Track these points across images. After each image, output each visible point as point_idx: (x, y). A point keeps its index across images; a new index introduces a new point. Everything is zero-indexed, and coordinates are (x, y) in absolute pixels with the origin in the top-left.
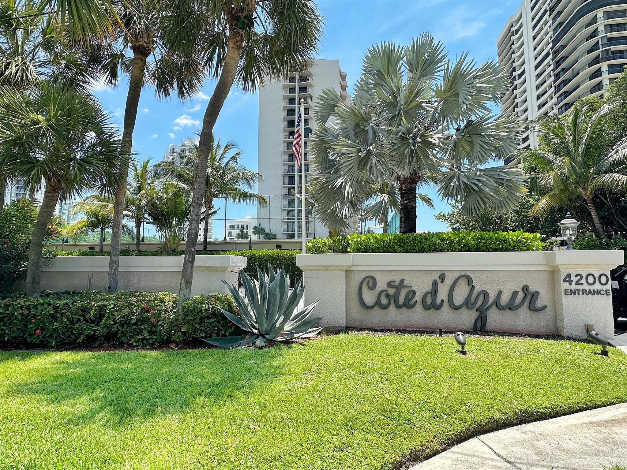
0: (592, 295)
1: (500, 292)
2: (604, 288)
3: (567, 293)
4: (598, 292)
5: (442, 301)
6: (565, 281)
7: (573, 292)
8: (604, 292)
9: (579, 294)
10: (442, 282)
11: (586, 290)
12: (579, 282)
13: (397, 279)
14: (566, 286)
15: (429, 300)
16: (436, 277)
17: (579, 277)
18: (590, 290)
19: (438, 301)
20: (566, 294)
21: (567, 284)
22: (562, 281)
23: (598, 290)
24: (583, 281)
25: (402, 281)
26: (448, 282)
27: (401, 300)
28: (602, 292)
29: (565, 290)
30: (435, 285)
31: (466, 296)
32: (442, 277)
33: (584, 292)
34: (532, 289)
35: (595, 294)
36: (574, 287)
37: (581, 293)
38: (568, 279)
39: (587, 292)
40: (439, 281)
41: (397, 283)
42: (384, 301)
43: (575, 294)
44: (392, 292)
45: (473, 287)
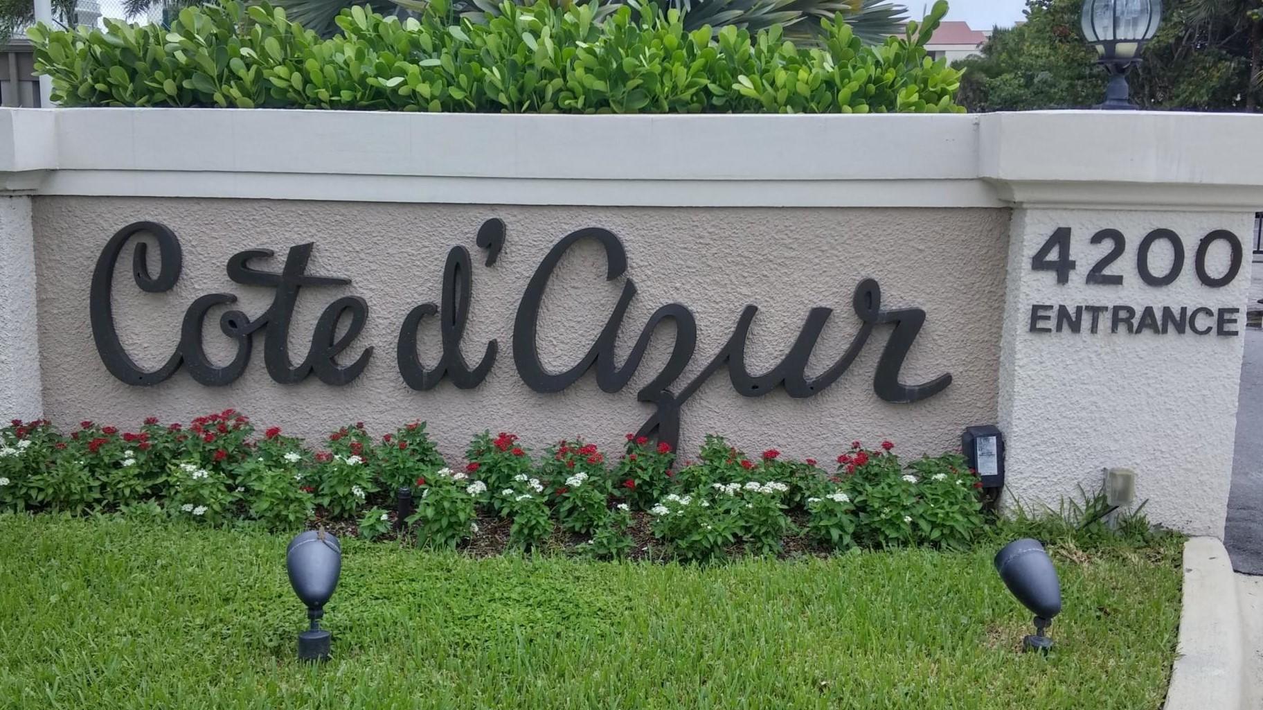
0: (1156, 331)
1: (751, 315)
2: (1216, 299)
3: (1040, 325)
4: (1180, 322)
5: (493, 347)
6: (1039, 263)
7: (1069, 320)
8: (1212, 322)
9: (1094, 329)
10: (490, 262)
11: (1131, 311)
12: (1107, 271)
13: (280, 242)
14: (1040, 289)
15: (430, 354)
16: (465, 234)
17: (1107, 246)
18: (1149, 311)
19: (473, 355)
20: (1033, 329)
21: (1050, 277)
22: (1026, 264)
23: (1184, 310)
24: (1125, 265)
26: (521, 261)
27: (299, 349)
28: (1202, 322)
29: (1035, 308)
30: (458, 272)
31: (598, 332)
33: (1122, 318)
34: (893, 299)
35: (1171, 328)
36: (1077, 293)
37: (1105, 321)
38: (1053, 256)
39: (1135, 322)
40: (477, 255)
41: (277, 266)
42: (218, 350)
43: (1075, 327)
44: (254, 305)
45: (629, 292)
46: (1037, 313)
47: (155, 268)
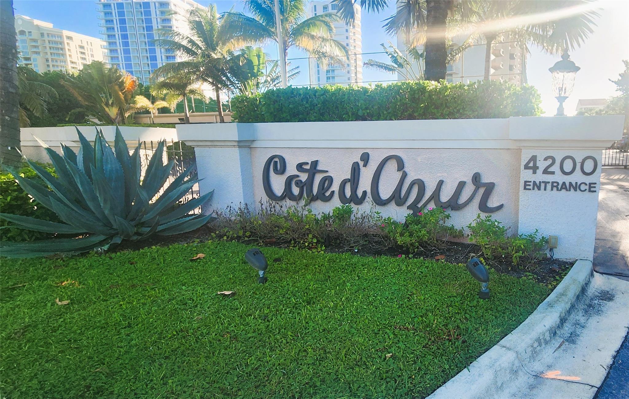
0: (567, 190)
2: (588, 180)
3: (527, 187)
4: (576, 187)
5: (365, 193)
6: (527, 167)
7: (537, 186)
8: (587, 187)
9: (545, 189)
10: (365, 165)
11: (558, 183)
13: (310, 161)
14: (527, 175)
15: (348, 193)
16: (357, 157)
18: (564, 183)
19: (360, 194)
20: (525, 189)
21: (530, 172)
22: (522, 167)
23: (576, 183)
24: (556, 168)
25: (315, 163)
27: (315, 191)
28: (583, 187)
29: (525, 182)
30: (356, 170)
31: (395, 187)
32: (366, 158)
33: (555, 186)
34: (485, 179)
35: (572, 189)
36: (539, 177)
37: (549, 186)
38: (531, 165)
39: (560, 187)
40: (361, 164)
41: (308, 167)
42: (295, 190)
44: (304, 177)
45: (404, 176)
47: (279, 168)
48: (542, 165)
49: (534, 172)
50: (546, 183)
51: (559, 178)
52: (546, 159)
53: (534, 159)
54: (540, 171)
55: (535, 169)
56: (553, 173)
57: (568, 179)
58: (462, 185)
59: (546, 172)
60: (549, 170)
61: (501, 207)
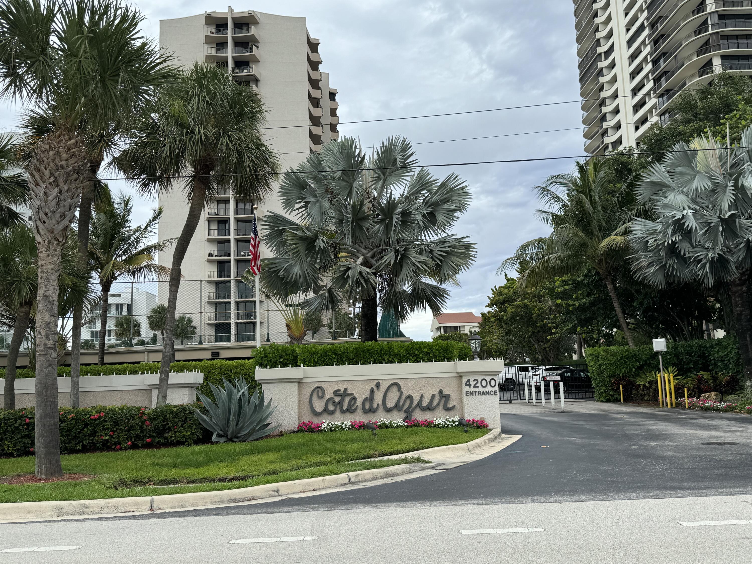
0: (485, 395)
1: (422, 396)
2: (494, 389)
4: (489, 393)
5: (378, 404)
6: (466, 385)
7: (472, 394)
10: (378, 389)
11: (481, 392)
13: (342, 388)
14: (466, 389)
15: (367, 406)
16: (373, 385)
17: (476, 382)
18: (483, 392)
19: (375, 406)
20: (466, 395)
21: (468, 387)
22: (464, 385)
23: (489, 391)
24: (479, 385)
25: (346, 390)
26: (383, 389)
27: (345, 407)
28: (492, 393)
30: (372, 391)
31: (397, 400)
32: (378, 385)
33: (479, 393)
34: (445, 393)
35: (487, 394)
36: (472, 389)
37: (477, 394)
38: (468, 383)
39: (482, 394)
40: (375, 389)
41: (341, 392)
42: (331, 408)
43: (473, 395)
44: (337, 399)
45: (402, 393)
46: (467, 392)
47: (320, 394)
48: (473, 383)
49: (470, 387)
50: (475, 392)
51: (481, 389)
52: (474, 381)
53: (469, 380)
54: (472, 387)
55: (470, 385)
56: (478, 387)
57: (485, 390)
58: (433, 396)
59: (475, 386)
60: (476, 386)
61: (454, 406)
